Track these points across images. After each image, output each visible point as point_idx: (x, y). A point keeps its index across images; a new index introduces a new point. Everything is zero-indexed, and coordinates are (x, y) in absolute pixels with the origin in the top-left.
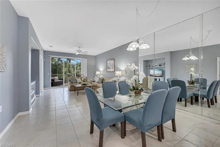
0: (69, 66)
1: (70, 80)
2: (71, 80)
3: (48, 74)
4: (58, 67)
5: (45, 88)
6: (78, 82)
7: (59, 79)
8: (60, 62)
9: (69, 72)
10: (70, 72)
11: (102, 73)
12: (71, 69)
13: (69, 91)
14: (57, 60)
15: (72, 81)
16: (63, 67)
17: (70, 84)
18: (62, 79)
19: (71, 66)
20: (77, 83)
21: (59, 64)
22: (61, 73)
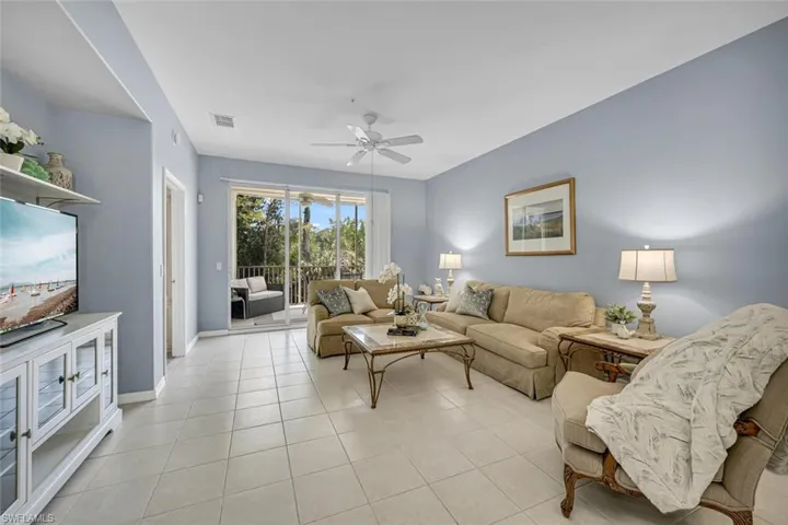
0: (305, 235)
1: (318, 298)
2: (322, 299)
3: (219, 267)
4: (269, 240)
5: (203, 334)
6: (358, 308)
7: (269, 288)
8: (274, 222)
9: (306, 256)
10: (309, 254)
11: (468, 260)
12: (309, 245)
13: (315, 356)
14: (264, 216)
15: (327, 302)
16: (283, 238)
17: (320, 318)
18: (281, 287)
19: (311, 236)
20: (352, 312)
21: (270, 229)
22: (278, 261)
